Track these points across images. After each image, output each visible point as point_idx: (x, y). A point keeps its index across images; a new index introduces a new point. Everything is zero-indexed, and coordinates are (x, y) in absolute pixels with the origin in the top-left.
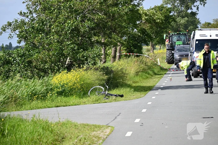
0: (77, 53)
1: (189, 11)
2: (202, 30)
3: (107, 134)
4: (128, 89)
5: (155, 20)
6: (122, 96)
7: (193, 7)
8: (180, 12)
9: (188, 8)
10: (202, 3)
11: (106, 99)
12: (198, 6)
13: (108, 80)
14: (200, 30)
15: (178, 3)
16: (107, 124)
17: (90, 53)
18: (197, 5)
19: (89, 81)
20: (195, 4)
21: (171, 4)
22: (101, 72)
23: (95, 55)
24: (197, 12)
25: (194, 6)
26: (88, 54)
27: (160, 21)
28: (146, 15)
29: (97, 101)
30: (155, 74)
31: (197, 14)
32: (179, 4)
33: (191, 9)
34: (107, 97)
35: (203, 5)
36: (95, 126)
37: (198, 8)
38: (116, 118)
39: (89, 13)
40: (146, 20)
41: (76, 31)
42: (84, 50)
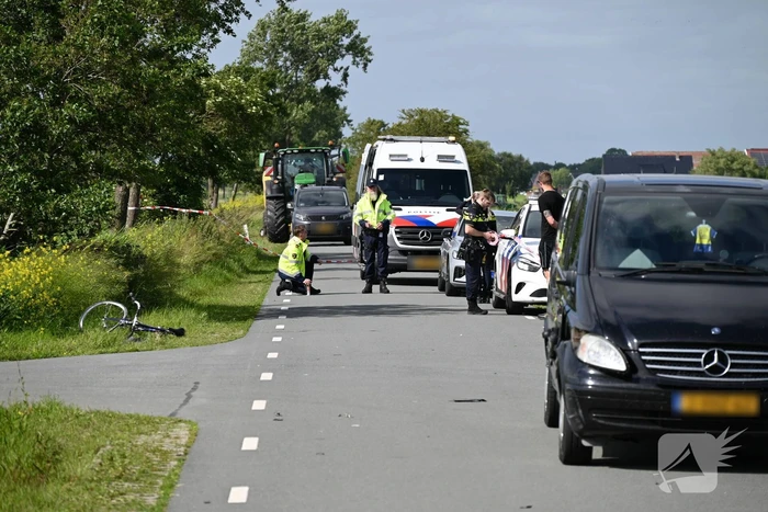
0: (40, 201)
1: (320, 84)
3: (184, 441)
4: (192, 313)
6: (180, 333)
7: (331, 72)
8: (292, 87)
9: (316, 73)
10: (357, 59)
11: (136, 340)
12: (347, 68)
13: (132, 284)
15: (286, 60)
16: (173, 415)
17: (81, 201)
18: (345, 67)
19: (77, 287)
20: (339, 63)
21: (266, 61)
22: (112, 260)
23: (94, 209)
24: (343, 88)
25: (335, 70)
26: (72, 203)
27: (257, 111)
28: (218, 92)
29: (106, 347)
30: (248, 271)
31: (344, 93)
32: (288, 63)
33: (326, 76)
34: (136, 335)
35: (361, 66)
36: (140, 420)
37: (345, 76)
38: (189, 396)
39: (76, 80)
40: (218, 106)
41: (34, 133)
42: (60, 191)
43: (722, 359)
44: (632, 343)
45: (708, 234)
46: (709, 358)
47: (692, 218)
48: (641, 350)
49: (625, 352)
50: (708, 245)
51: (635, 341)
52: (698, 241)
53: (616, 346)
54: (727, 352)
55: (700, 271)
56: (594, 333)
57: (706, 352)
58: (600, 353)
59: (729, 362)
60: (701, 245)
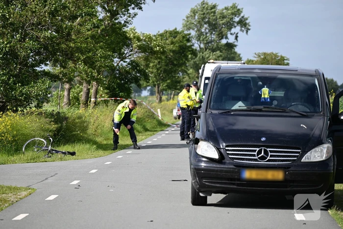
0: (12, 89)
1: (224, 41)
2: (214, 63)
3: (21, 197)
4: (88, 146)
5: (152, 49)
6: (73, 154)
7: (229, 36)
9: (222, 36)
10: (243, 29)
11: (48, 157)
12: (237, 34)
13: (59, 130)
14: (213, 62)
15: (206, 29)
16: (29, 186)
18: (236, 33)
20: (233, 31)
21: (196, 29)
22: (47, 119)
23: (41, 93)
24: (236, 43)
25: (231, 34)
26: (29, 91)
27: (160, 49)
31: (236, 46)
32: (207, 31)
33: (227, 38)
34: (50, 155)
35: (245, 32)
36: (10, 188)
37: (236, 37)
38: (46, 179)
43: (266, 152)
44: (223, 145)
45: (267, 92)
46: (260, 152)
47: (260, 85)
48: (226, 148)
49: (218, 149)
50: (268, 98)
51: (224, 144)
52: (263, 96)
53: (215, 146)
54: (268, 149)
55: (260, 110)
56: (205, 140)
57: (258, 149)
58: (207, 150)
59: (270, 154)
60: (264, 98)
